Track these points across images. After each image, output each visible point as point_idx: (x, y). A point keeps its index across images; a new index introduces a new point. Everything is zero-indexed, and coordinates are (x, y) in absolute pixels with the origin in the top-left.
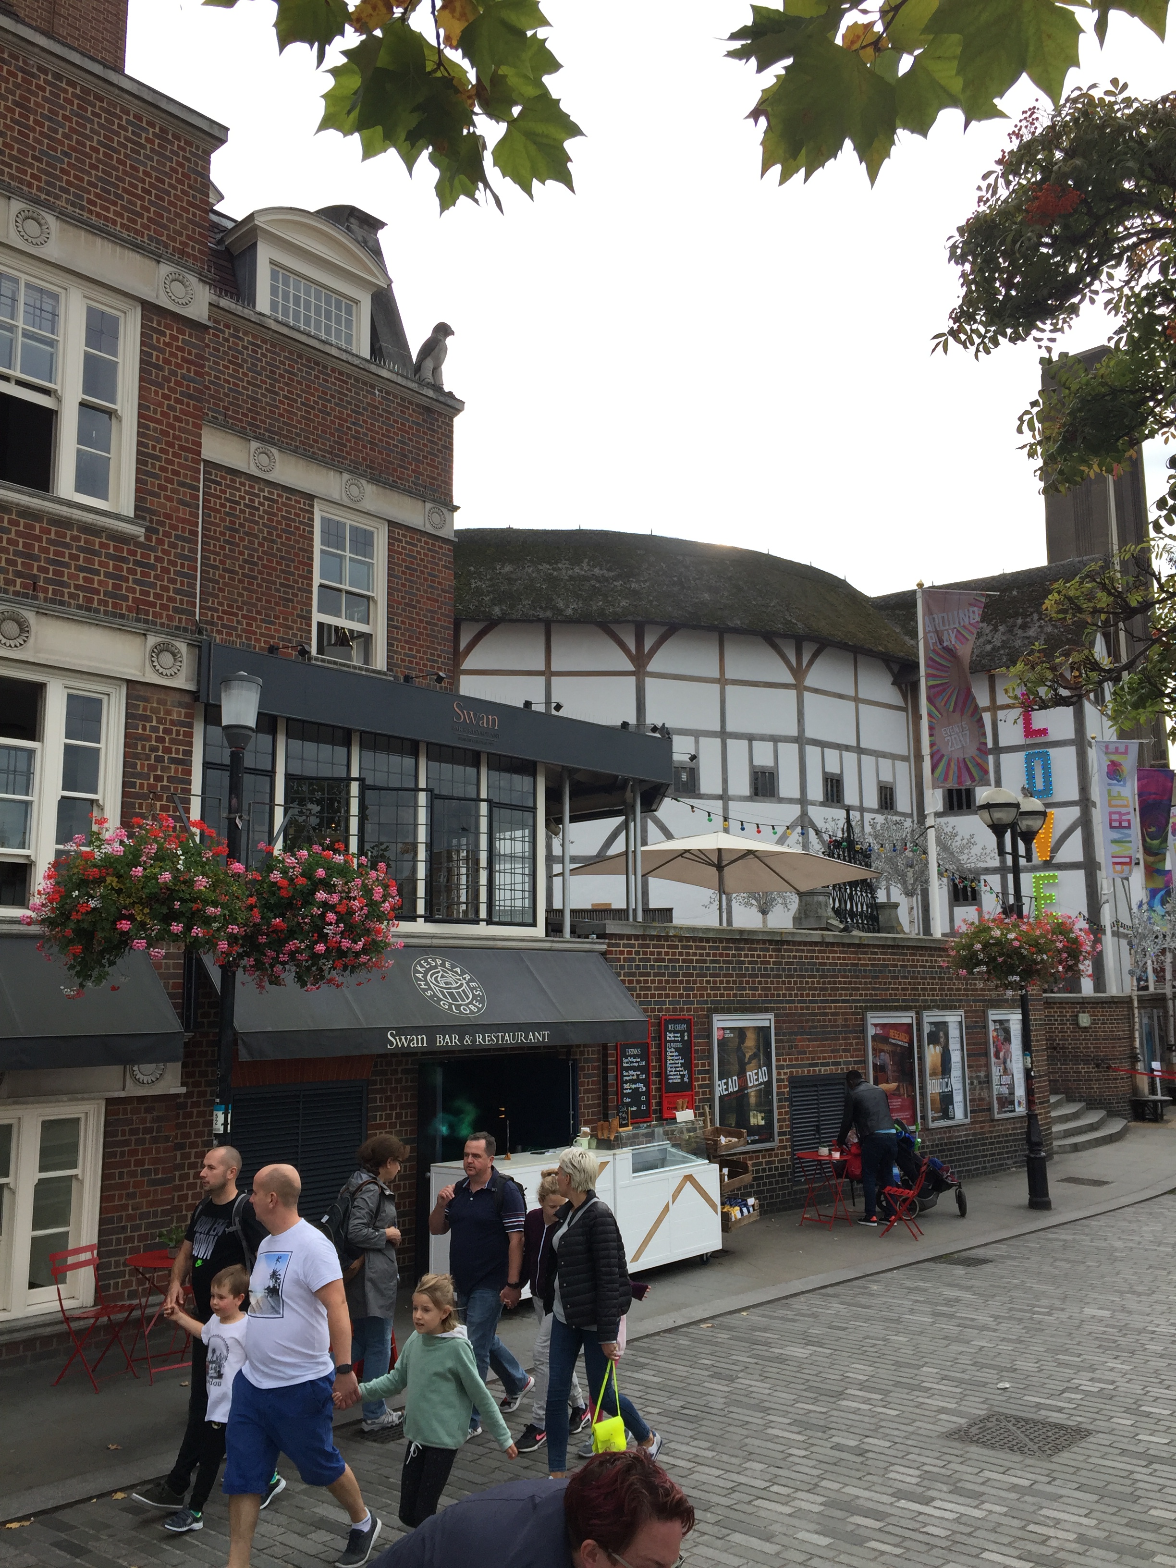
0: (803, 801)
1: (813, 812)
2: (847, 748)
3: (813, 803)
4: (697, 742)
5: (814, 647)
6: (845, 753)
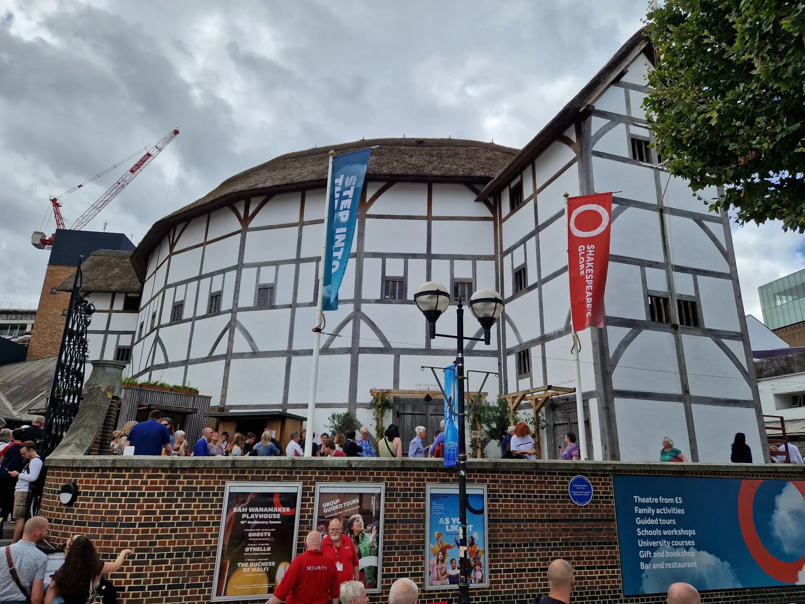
0: (358, 300)
1: (365, 308)
2: (415, 256)
3: (368, 301)
4: (277, 270)
5: (381, 185)
6: (410, 261)
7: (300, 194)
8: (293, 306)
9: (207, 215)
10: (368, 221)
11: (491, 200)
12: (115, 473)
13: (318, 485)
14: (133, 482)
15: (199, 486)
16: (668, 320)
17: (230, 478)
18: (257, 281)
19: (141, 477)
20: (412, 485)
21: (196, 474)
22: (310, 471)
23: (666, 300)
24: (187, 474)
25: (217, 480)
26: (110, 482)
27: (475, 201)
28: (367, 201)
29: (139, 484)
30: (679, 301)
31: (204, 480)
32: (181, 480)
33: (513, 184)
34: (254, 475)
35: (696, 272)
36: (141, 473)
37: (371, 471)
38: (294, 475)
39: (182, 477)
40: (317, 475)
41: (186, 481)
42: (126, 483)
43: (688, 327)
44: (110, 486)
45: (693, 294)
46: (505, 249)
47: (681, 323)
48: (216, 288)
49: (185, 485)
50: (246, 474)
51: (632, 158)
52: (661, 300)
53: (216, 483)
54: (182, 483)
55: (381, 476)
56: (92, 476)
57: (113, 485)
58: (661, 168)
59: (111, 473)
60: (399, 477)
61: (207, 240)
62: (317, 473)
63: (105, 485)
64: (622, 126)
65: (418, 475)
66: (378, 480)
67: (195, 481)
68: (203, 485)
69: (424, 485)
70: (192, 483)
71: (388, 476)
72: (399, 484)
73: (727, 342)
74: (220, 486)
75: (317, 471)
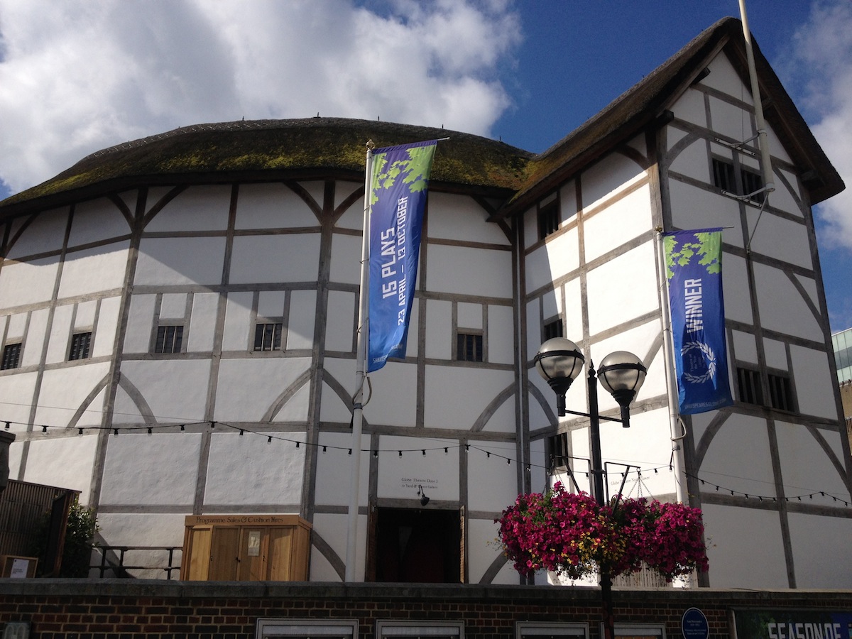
7: (229, 188)
8: (215, 355)
9: (68, 208)
10: (336, 238)
11: (509, 222)
12: (97, 605)
13: (379, 624)
14: (126, 620)
15: (219, 625)
16: (760, 402)
17: (261, 614)
18: (157, 314)
19: (138, 611)
20: (496, 623)
21: (214, 607)
22: (366, 603)
23: (756, 374)
24: (201, 607)
25: (243, 616)
26: (89, 619)
27: (488, 220)
28: (335, 208)
29: (135, 622)
30: (770, 376)
31: (225, 617)
32: (194, 615)
33: (543, 204)
34: (293, 608)
35: (789, 340)
36: (137, 605)
37: (445, 604)
38: (346, 608)
39: (195, 611)
40: (376, 609)
41: (201, 617)
42: (115, 619)
43: (782, 411)
44: (89, 624)
45: (784, 367)
46: (528, 291)
47: (774, 406)
48: (83, 323)
49: (200, 624)
50: (283, 608)
51: (714, 185)
52: (751, 374)
53: (242, 620)
54: (196, 620)
55: (458, 611)
56: (59, 609)
57: (94, 623)
58: (747, 200)
59: (90, 605)
60: (480, 612)
61: (68, 247)
62: (376, 606)
63: (80, 623)
64: (701, 142)
65: (503, 609)
66: (453, 617)
67: (213, 617)
68: (224, 624)
69: (513, 623)
70: (209, 620)
71: (467, 611)
72: (480, 623)
73: (823, 432)
74: (248, 624)
75: (376, 603)
